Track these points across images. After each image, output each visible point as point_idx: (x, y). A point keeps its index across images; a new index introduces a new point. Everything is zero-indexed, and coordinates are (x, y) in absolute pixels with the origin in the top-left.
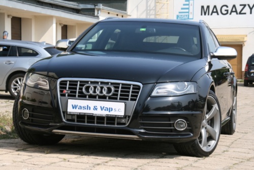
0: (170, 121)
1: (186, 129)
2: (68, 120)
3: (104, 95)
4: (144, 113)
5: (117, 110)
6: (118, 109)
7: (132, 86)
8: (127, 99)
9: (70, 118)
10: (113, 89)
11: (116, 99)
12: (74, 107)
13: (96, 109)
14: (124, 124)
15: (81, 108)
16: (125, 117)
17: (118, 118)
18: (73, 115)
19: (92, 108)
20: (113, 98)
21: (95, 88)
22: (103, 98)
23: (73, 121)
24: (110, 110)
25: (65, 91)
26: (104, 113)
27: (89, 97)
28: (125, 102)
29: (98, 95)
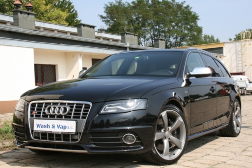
0: (118, 136)
1: (135, 142)
2: (35, 137)
3: (61, 115)
4: (93, 129)
5: (70, 128)
6: (70, 126)
7: (84, 106)
8: (79, 118)
9: (37, 135)
10: (68, 109)
11: (70, 117)
12: (38, 126)
13: (54, 127)
14: (77, 140)
15: (43, 126)
16: (77, 133)
17: (72, 135)
18: (38, 133)
19: (51, 126)
20: (68, 117)
21: (55, 108)
22: (60, 117)
23: (38, 138)
24: (64, 127)
25: (34, 113)
26: (60, 131)
27: (50, 117)
28: (76, 121)
29: (56, 114)
